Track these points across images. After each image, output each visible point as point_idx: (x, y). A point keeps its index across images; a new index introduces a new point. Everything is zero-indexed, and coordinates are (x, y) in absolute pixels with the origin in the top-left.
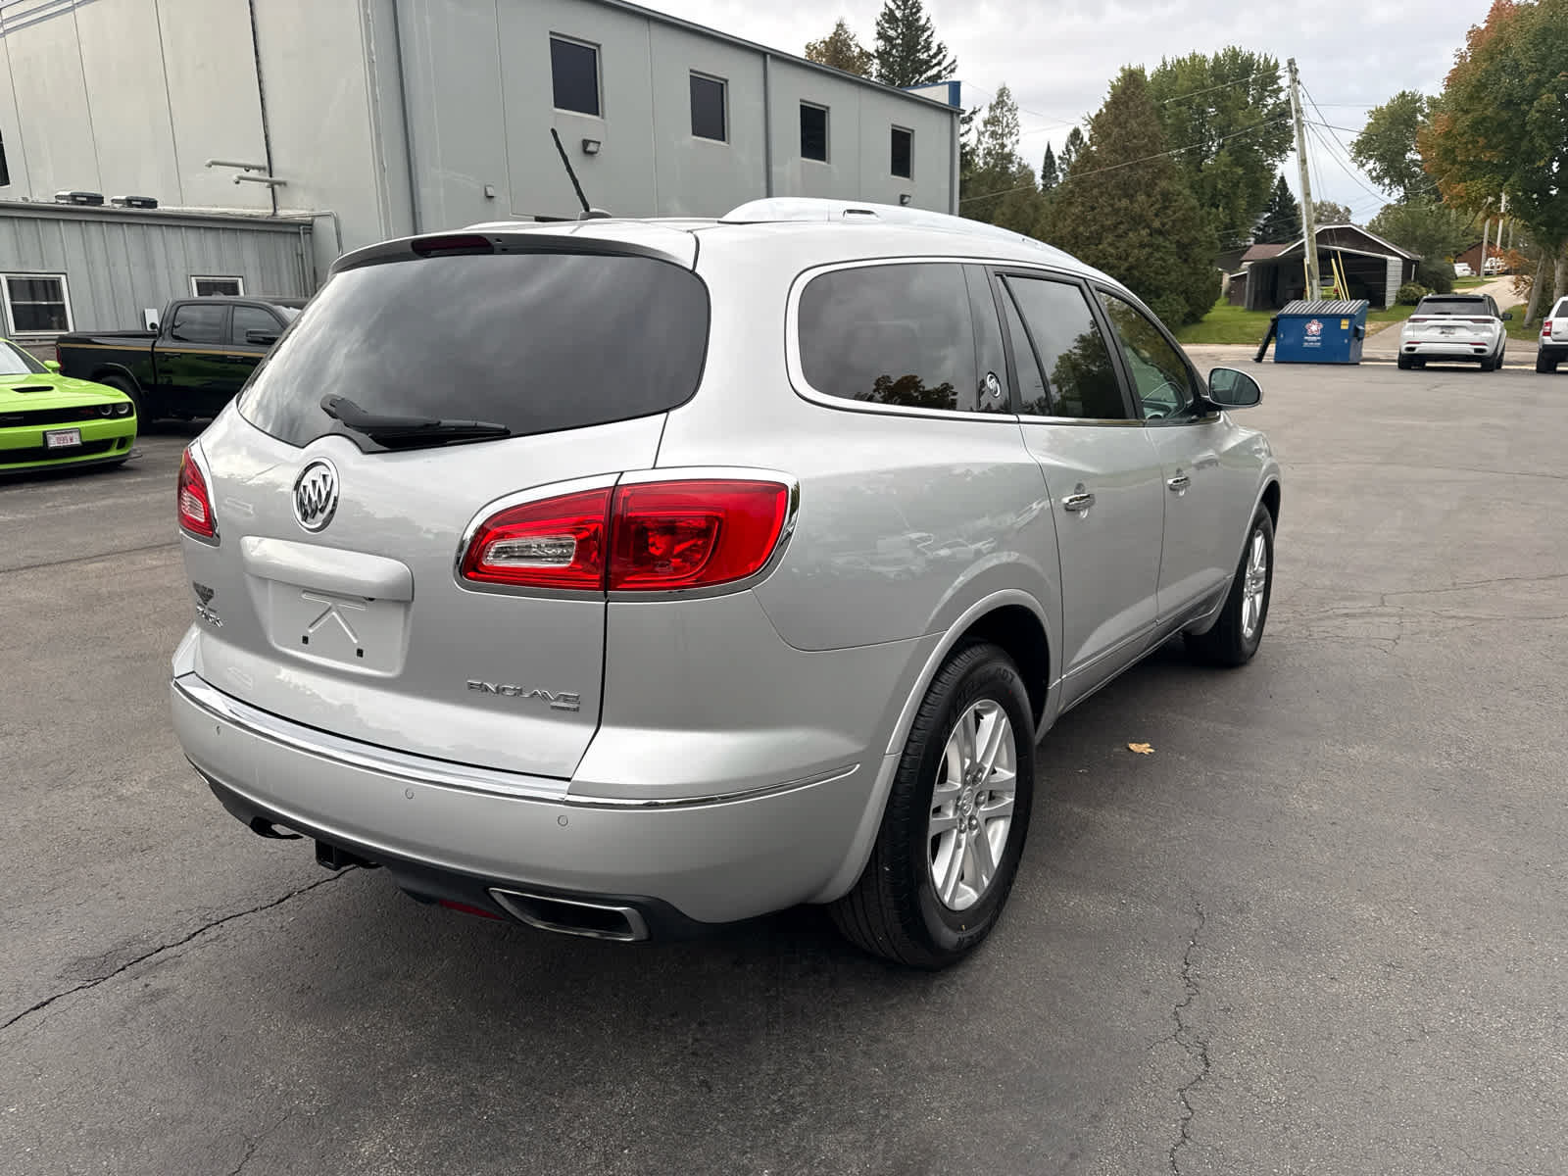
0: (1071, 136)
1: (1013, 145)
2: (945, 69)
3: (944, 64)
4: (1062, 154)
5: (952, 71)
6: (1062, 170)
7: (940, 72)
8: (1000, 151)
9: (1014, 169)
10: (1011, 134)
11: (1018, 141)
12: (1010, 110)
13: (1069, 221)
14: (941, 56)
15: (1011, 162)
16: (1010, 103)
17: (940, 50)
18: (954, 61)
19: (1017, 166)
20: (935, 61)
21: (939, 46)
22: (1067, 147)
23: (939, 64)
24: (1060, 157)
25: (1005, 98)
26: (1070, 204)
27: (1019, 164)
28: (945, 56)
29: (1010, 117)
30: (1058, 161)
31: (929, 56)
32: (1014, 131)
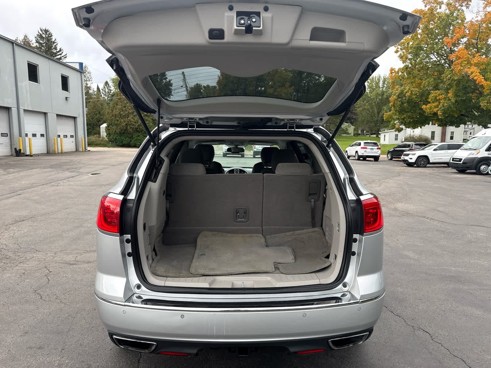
0: (105, 83)
1: (91, 84)
2: (63, 56)
3: (63, 55)
4: (103, 89)
5: (66, 57)
6: (103, 93)
7: (61, 57)
8: (86, 85)
9: (92, 92)
10: (90, 81)
11: (92, 83)
12: (88, 73)
13: (117, 110)
14: (61, 52)
15: (90, 89)
16: (88, 71)
17: (60, 50)
18: (66, 55)
19: (92, 91)
20: (58, 54)
21: (60, 49)
22: (104, 86)
23: (60, 54)
24: (102, 89)
25: (86, 69)
26: (117, 105)
27: (93, 91)
28: (62, 52)
29: (89, 75)
30: (101, 90)
31: (56, 51)
32: (91, 80)
